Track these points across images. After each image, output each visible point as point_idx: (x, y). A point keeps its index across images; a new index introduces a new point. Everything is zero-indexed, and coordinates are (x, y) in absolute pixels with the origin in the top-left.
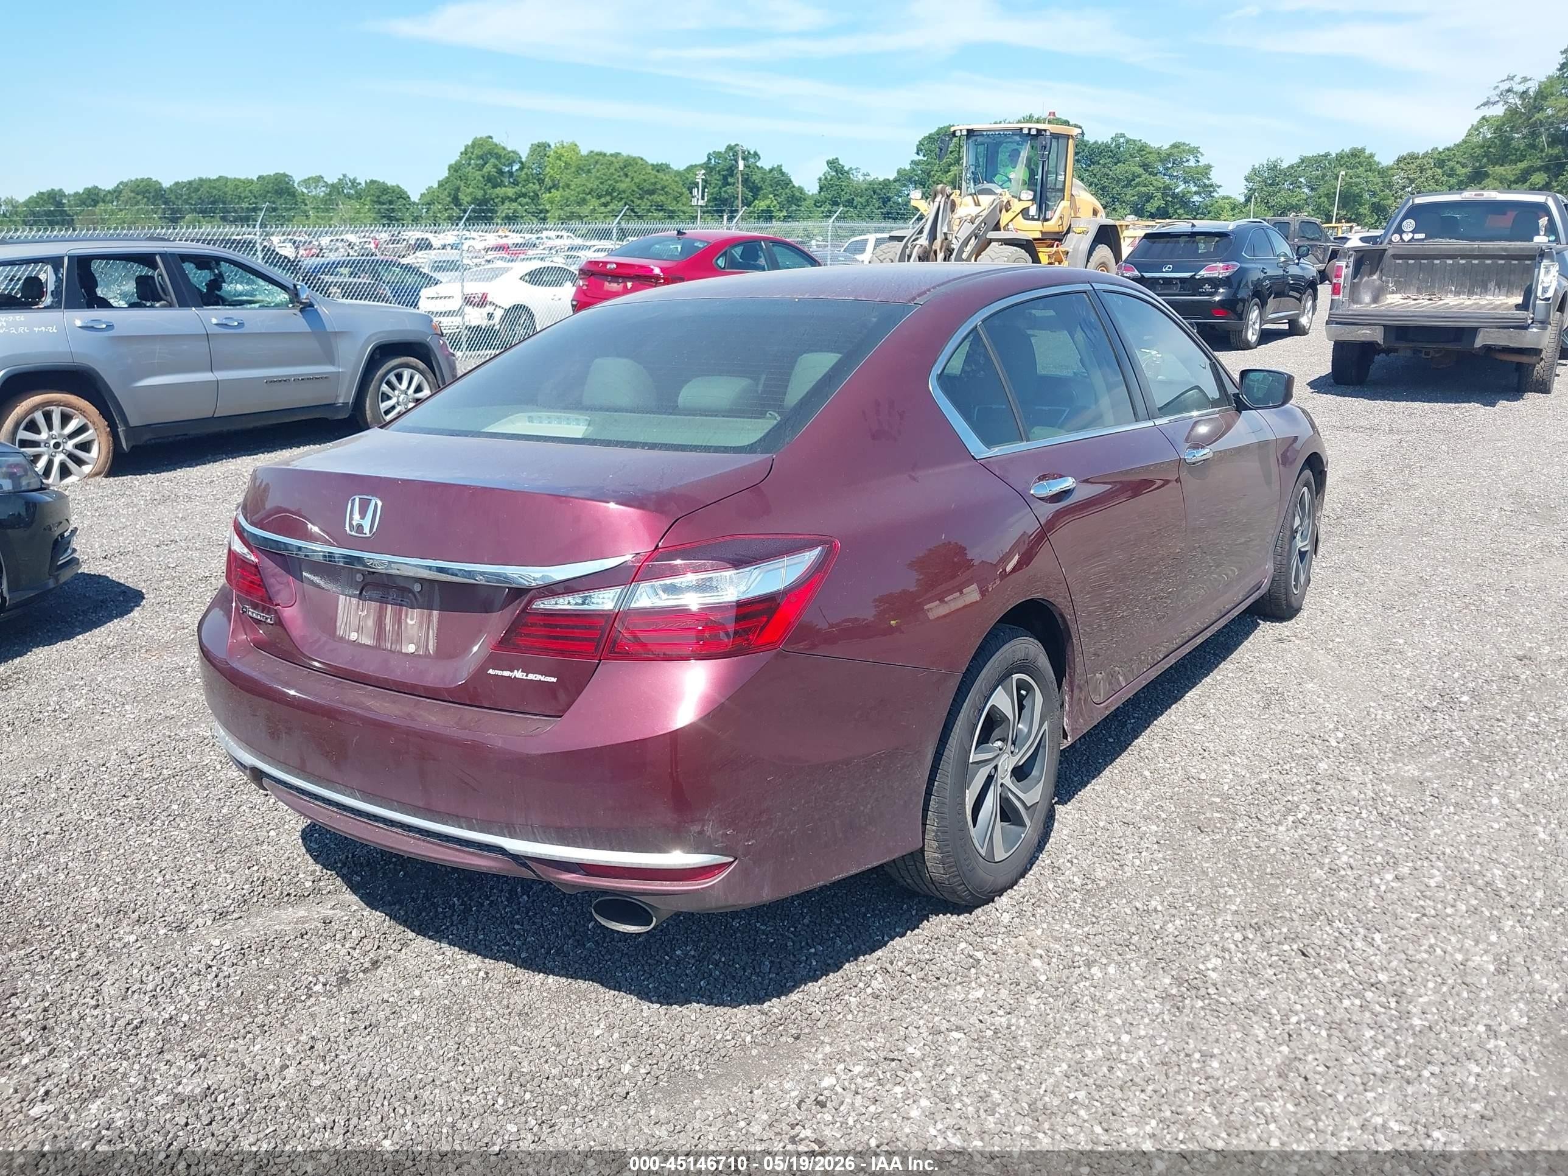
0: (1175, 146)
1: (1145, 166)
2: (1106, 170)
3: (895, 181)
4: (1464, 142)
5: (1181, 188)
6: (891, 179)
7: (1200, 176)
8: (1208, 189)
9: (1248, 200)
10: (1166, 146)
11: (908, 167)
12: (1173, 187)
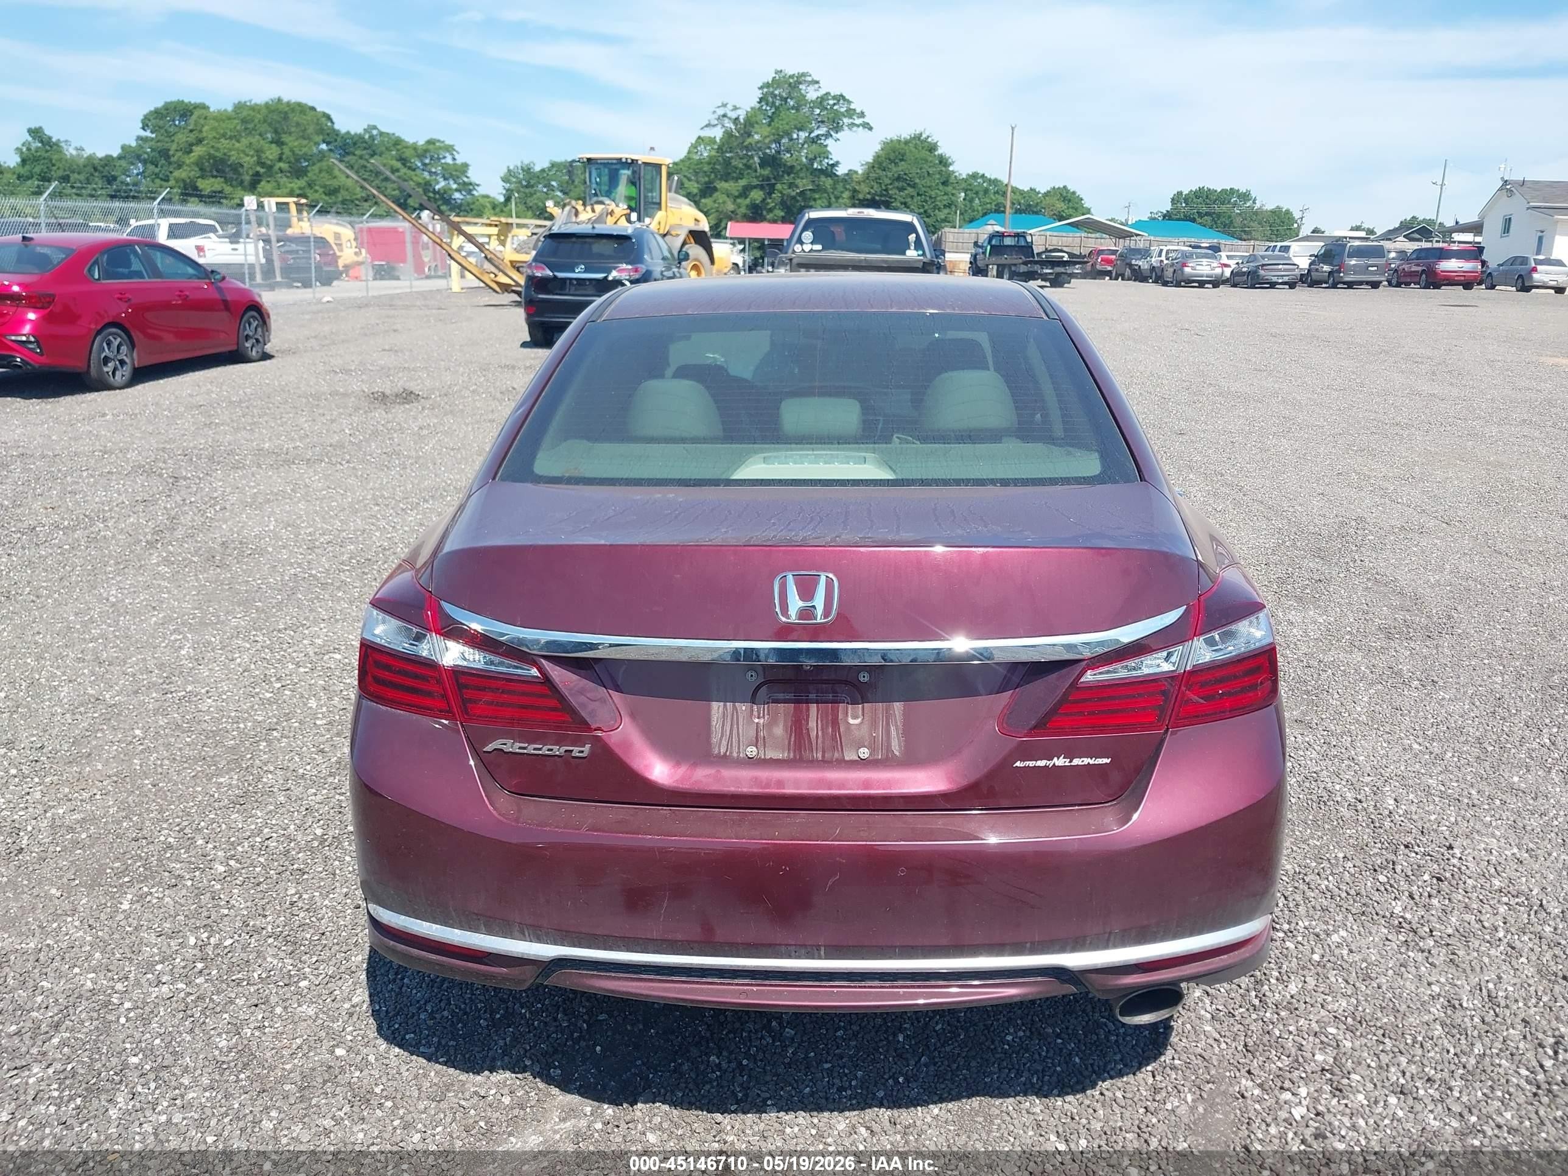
0: (430, 142)
1: (403, 161)
2: (362, 162)
3: (120, 158)
4: (688, 158)
5: (441, 185)
6: (115, 155)
7: (458, 172)
8: (467, 187)
9: (508, 199)
10: (421, 142)
11: (134, 144)
12: (433, 183)
